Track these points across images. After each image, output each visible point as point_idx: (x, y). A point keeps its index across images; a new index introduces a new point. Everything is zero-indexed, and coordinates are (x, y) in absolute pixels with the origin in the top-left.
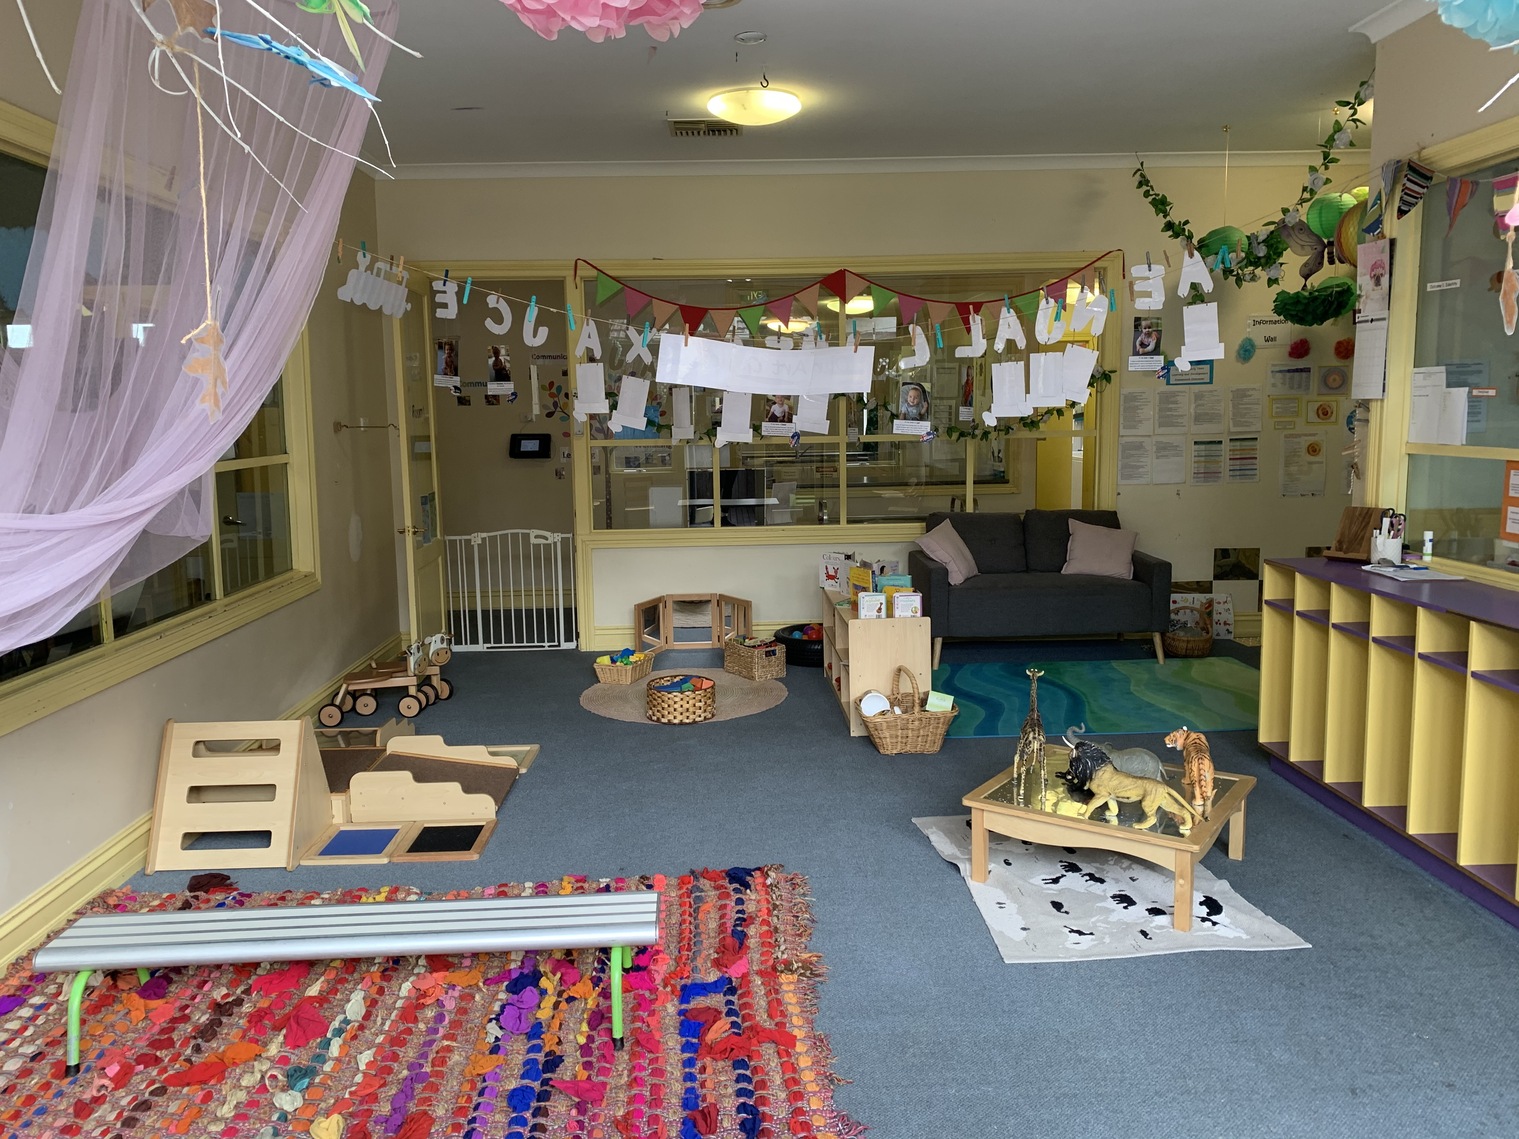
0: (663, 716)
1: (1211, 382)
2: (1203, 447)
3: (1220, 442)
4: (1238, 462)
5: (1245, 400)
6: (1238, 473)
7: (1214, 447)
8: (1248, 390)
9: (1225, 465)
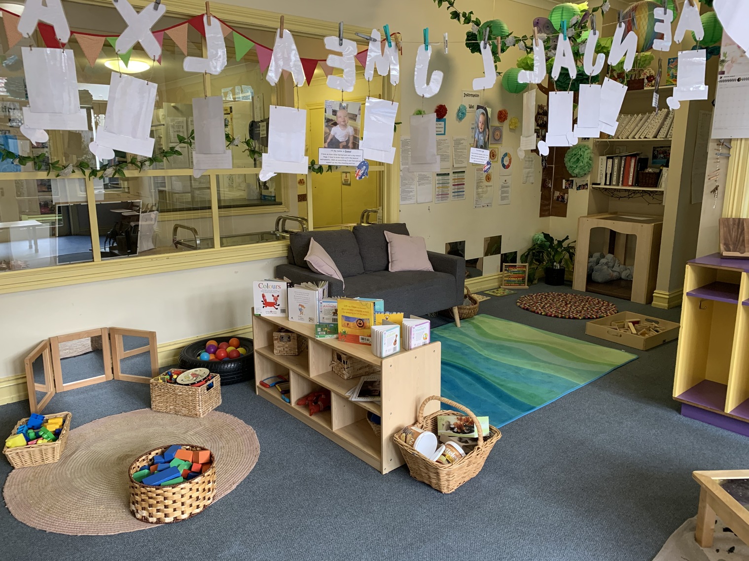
0: (166, 515)
1: (444, 134)
2: (440, 177)
3: (448, 174)
4: (456, 187)
5: (460, 146)
6: (456, 194)
7: (446, 177)
8: (461, 140)
9: (451, 189)
